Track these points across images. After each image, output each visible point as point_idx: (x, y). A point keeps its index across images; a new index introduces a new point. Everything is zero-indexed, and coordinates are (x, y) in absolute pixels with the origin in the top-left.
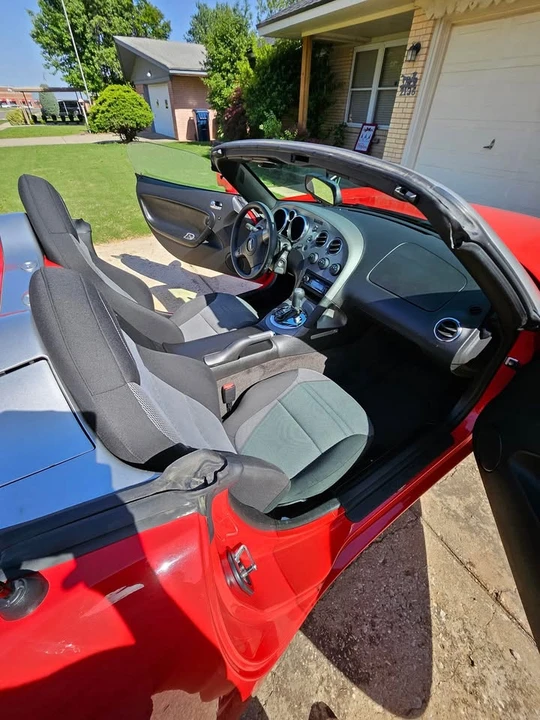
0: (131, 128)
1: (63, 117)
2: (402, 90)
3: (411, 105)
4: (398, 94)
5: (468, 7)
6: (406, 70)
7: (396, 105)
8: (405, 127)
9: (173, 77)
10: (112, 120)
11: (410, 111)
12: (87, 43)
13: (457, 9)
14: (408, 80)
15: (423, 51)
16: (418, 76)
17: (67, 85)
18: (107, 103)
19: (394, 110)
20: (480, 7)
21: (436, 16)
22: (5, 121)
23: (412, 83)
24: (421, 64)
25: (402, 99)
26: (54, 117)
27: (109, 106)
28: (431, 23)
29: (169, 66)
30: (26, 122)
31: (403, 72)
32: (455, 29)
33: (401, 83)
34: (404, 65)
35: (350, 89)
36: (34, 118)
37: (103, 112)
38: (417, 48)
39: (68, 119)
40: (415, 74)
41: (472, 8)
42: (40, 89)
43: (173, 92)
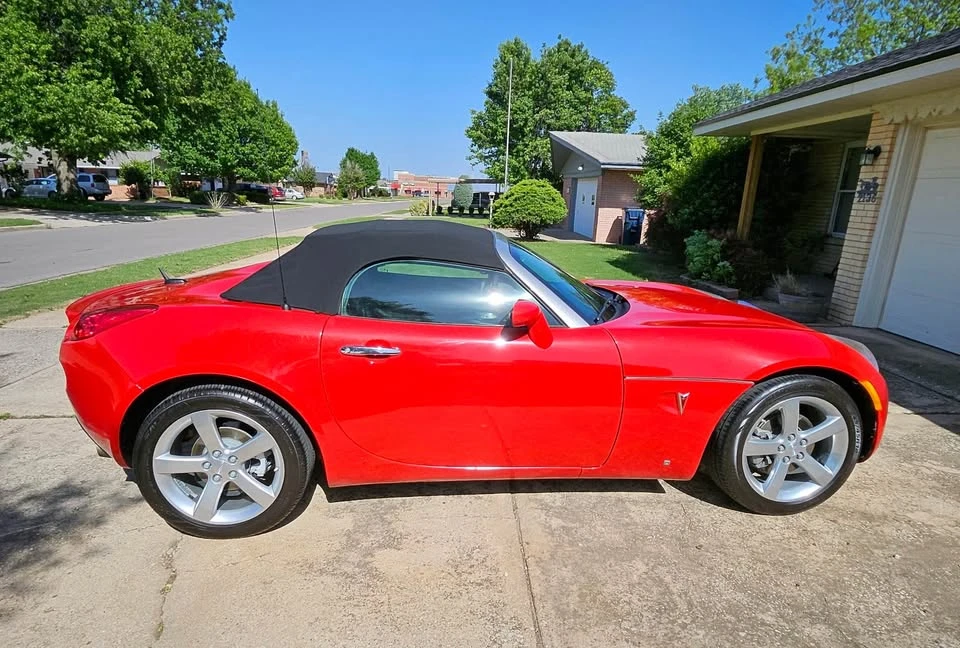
0: (533, 224)
1: (471, 210)
2: (860, 197)
3: (871, 214)
4: (856, 200)
5: (930, 114)
6: (865, 175)
7: (853, 213)
8: (865, 239)
9: (605, 171)
10: (513, 215)
11: (870, 220)
12: (523, 136)
13: (919, 115)
14: (867, 185)
15: (884, 155)
16: (879, 181)
17: (486, 177)
18: (513, 197)
19: (851, 219)
20: (944, 114)
21: (897, 121)
22: (407, 211)
23: (871, 189)
24: (882, 168)
25: (861, 207)
26: (461, 209)
27: (515, 200)
28: (892, 127)
29: (601, 161)
30: (428, 213)
31: (861, 176)
32: (930, 132)
33: (858, 189)
34: (863, 169)
35: (838, 191)
36: (440, 209)
37: (506, 206)
38: (877, 152)
39: (476, 212)
40: (875, 179)
41: (934, 114)
42: (456, 179)
43: (602, 187)
